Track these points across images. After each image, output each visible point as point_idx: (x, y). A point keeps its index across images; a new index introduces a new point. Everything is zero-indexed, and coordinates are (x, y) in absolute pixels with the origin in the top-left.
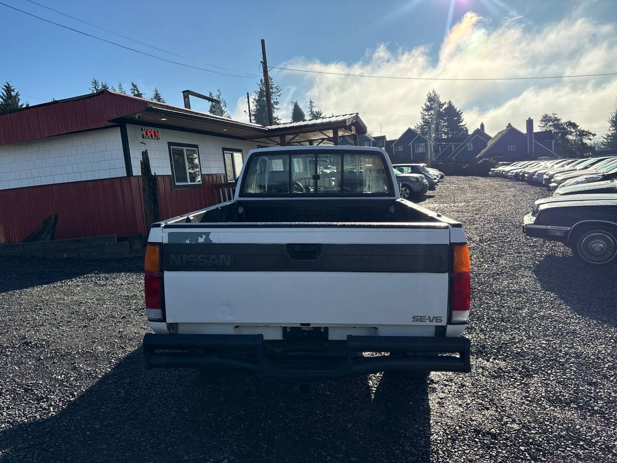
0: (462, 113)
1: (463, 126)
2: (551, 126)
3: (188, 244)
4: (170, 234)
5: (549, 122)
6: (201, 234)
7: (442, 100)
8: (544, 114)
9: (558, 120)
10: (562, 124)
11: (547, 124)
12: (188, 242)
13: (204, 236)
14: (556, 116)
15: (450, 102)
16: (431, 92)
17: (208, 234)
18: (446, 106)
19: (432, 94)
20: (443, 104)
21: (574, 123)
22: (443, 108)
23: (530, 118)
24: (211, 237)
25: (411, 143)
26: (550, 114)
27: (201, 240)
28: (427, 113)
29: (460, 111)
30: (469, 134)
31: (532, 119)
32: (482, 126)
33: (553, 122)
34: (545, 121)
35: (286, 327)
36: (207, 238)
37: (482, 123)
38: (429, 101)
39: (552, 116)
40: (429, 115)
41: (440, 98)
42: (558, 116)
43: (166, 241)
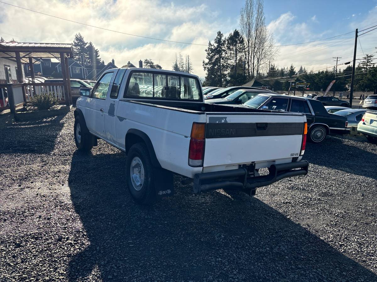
0: (98, 51)
1: (99, 59)
2: (149, 66)
3: (217, 123)
4: (210, 118)
5: (148, 64)
6: (223, 118)
7: (85, 40)
8: (145, 59)
9: (152, 63)
10: (154, 66)
11: (147, 65)
12: (217, 122)
13: (224, 119)
14: (151, 61)
15: (91, 43)
16: (78, 34)
17: (226, 118)
18: (87, 45)
19: (78, 35)
20: (86, 44)
21: (160, 66)
22: (87, 46)
23: (141, 60)
24: (227, 119)
25: (70, 66)
26: (148, 59)
27: (223, 121)
28: (75, 48)
29: (97, 50)
30: (105, 65)
31: (142, 61)
32: (113, 61)
33: (150, 64)
34: (146, 63)
35: (241, 165)
36: (226, 120)
37: (113, 59)
38: (77, 40)
39: (150, 61)
40: (77, 49)
41: (84, 39)
42: (153, 61)
43: (208, 122)
